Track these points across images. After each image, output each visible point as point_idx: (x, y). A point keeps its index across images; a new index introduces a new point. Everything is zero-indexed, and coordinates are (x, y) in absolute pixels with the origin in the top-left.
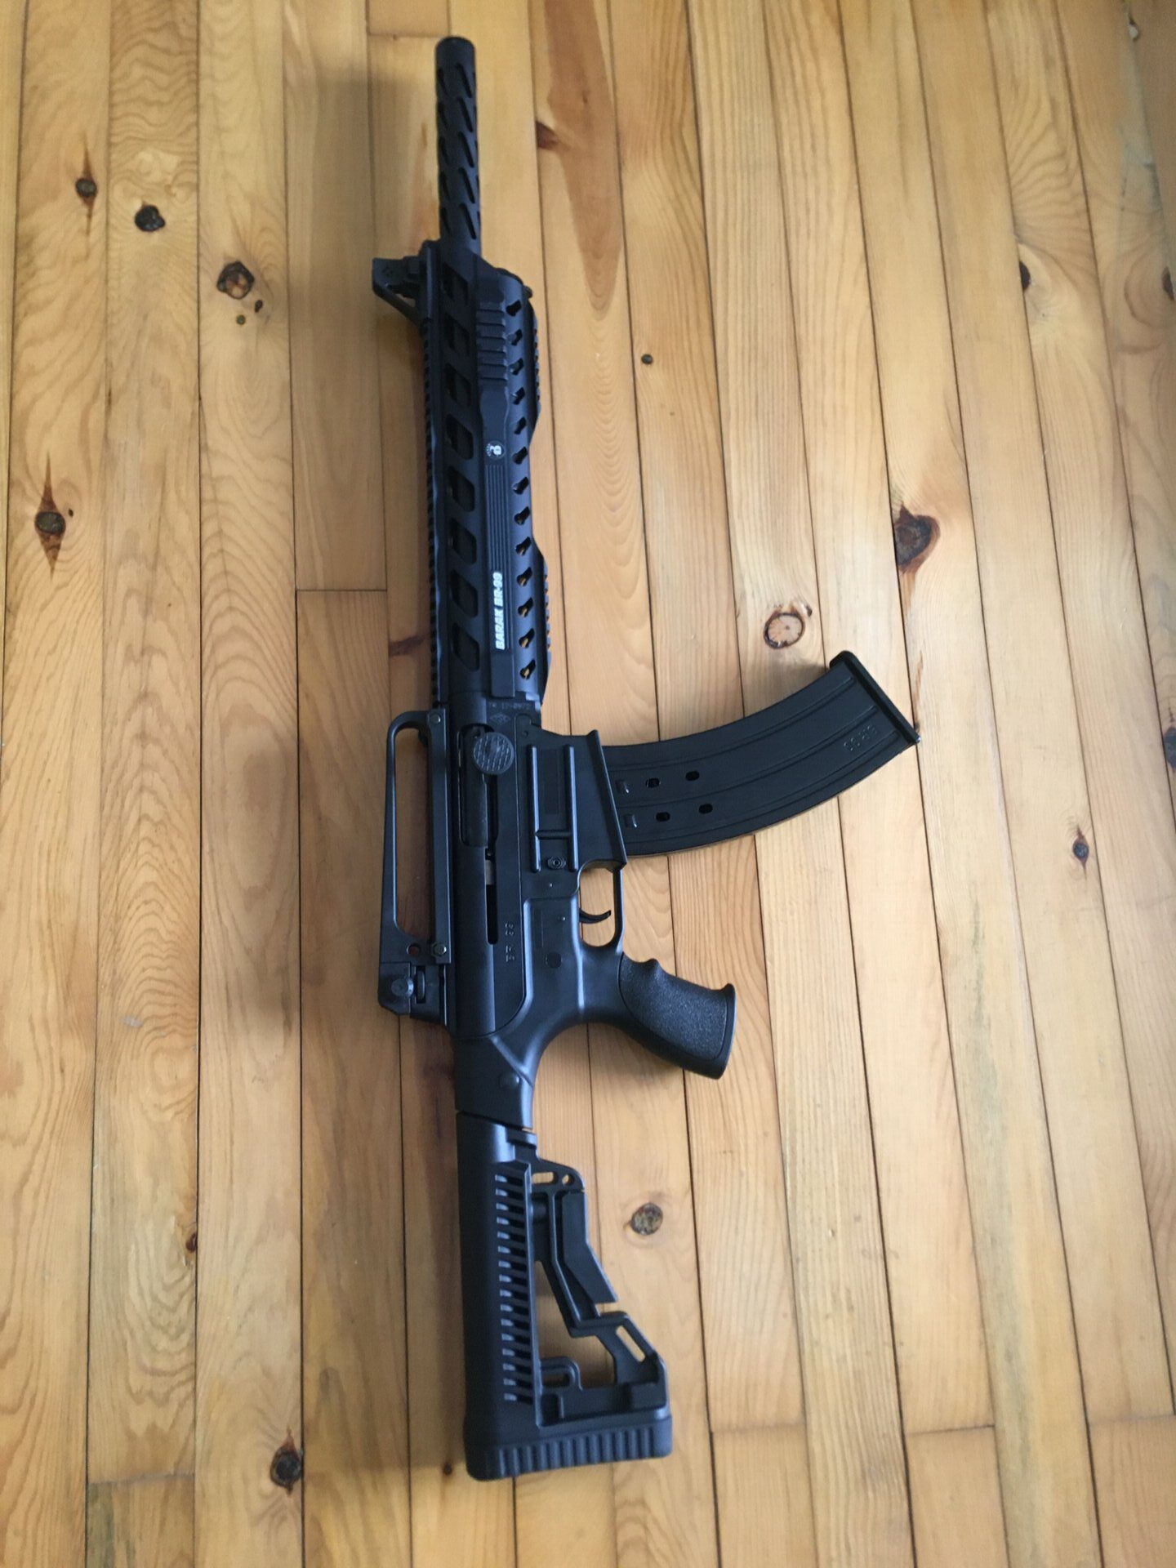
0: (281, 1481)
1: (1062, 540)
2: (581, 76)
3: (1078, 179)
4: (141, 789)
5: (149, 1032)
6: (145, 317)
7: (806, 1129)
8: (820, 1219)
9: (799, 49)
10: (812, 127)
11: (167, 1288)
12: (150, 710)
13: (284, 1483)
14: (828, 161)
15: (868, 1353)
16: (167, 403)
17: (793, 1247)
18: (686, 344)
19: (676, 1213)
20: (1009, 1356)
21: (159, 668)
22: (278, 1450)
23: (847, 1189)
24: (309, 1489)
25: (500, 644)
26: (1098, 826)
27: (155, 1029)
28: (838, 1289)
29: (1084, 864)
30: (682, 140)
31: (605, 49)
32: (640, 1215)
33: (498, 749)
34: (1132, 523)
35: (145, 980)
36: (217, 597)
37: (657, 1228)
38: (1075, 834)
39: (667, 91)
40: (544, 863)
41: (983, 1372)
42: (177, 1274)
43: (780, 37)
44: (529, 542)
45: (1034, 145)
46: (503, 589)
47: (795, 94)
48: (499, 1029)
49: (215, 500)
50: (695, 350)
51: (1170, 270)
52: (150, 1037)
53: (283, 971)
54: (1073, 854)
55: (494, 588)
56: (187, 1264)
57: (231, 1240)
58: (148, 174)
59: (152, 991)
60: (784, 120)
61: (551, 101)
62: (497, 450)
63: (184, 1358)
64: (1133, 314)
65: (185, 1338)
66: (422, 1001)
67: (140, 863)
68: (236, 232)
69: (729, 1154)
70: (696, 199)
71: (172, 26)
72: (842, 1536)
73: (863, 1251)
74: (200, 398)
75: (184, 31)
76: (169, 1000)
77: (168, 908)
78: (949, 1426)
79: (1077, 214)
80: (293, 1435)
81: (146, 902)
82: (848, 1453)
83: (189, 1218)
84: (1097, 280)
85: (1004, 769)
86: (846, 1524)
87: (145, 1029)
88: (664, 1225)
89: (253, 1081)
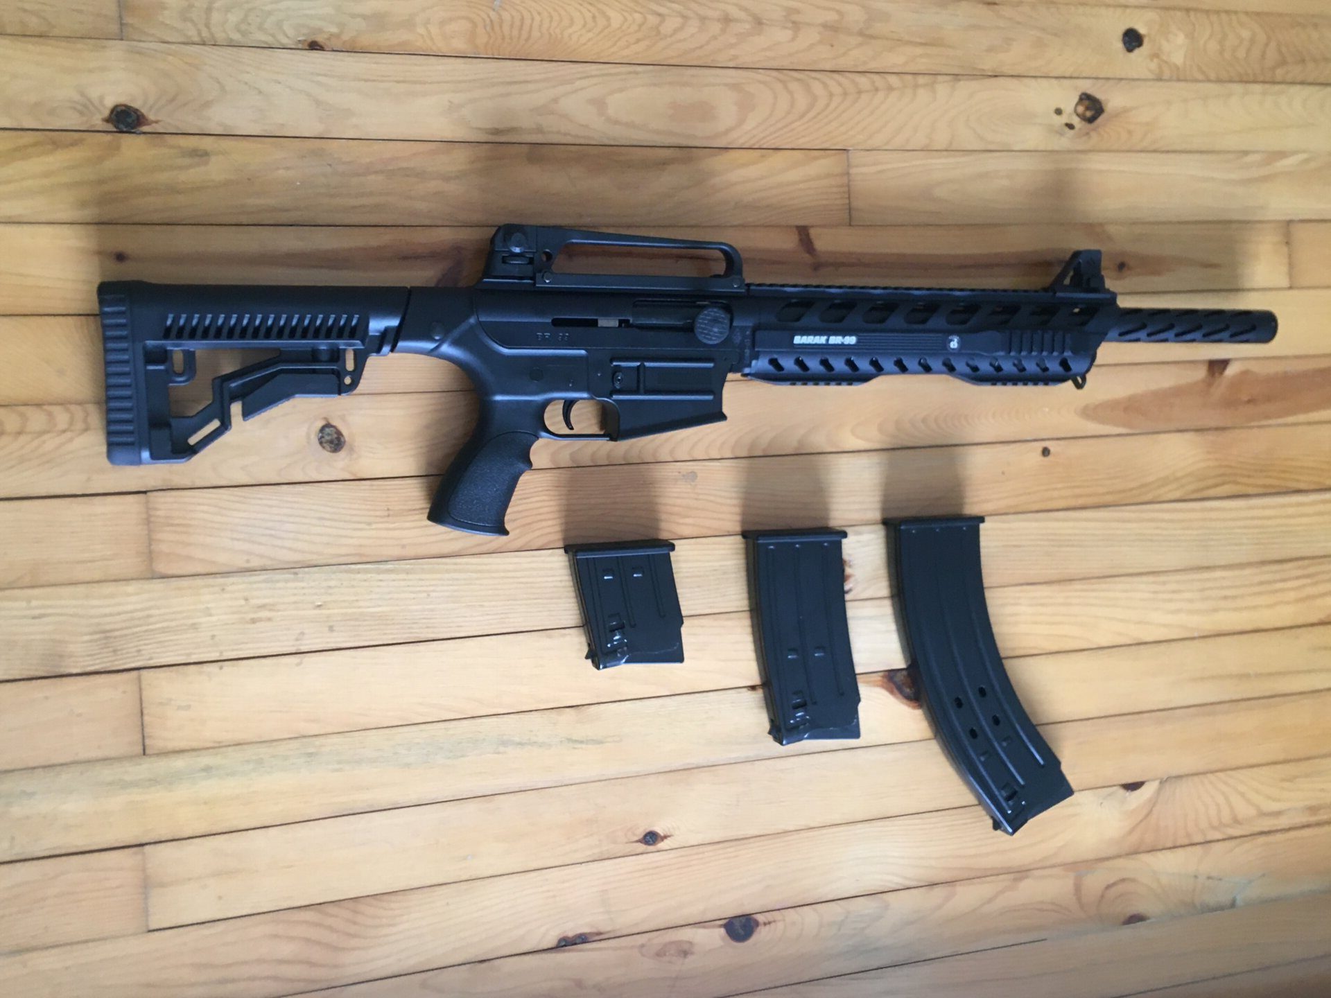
0: (115, 113)
1: (916, 820)
2: (1269, 399)
3: (1218, 836)
4: (685, 18)
5: (489, 16)
6: (1056, 35)
7: (410, 583)
8: (331, 594)
9: (1304, 586)
10: (1242, 596)
11: (279, 24)
12: (747, 26)
13: (113, 116)
14: (1215, 610)
15: (213, 637)
16: (990, 50)
17: (306, 569)
18: (1059, 486)
19: (338, 465)
20: (207, 769)
21: (783, 35)
22: (140, 112)
23: (356, 620)
24: (108, 137)
25: (798, 340)
26: (672, 854)
27: (491, 21)
28: (270, 610)
29: (639, 841)
30: (1223, 484)
31: (1290, 419)
32: (336, 433)
33: (716, 330)
34: (933, 885)
35: (532, 15)
36: (840, 84)
37: (324, 447)
38: (665, 833)
39: (1261, 471)
40: (618, 368)
41: (195, 744)
42: (290, 32)
43: (1311, 570)
44: (879, 370)
45: (1243, 795)
46: (843, 344)
47: (1269, 582)
48: (480, 323)
49: (916, 86)
50: (1056, 494)
51: (1148, 921)
52: (485, 16)
53: (539, 130)
54: (648, 831)
55: (844, 336)
56: (299, 41)
57: (319, 78)
58: (1168, 41)
59: (522, 19)
60: (1247, 572)
61: (1245, 373)
62: (954, 344)
63: (220, 36)
64: (1108, 887)
65: (236, 37)
66: (504, 261)
67: (626, 14)
68: (1126, 110)
69: (386, 513)
70: (1177, 495)
71: (1283, 62)
72: (50, 611)
73: (302, 633)
74: (996, 76)
75: (1279, 73)
76: (515, 33)
77: (590, 35)
78: (145, 712)
79: (1188, 835)
80: (154, 125)
81: (594, 17)
82: (124, 617)
83: (336, 44)
84: (1134, 852)
85: (717, 768)
86: (61, 615)
87: (492, 14)
88: (326, 454)
89: (450, 102)
